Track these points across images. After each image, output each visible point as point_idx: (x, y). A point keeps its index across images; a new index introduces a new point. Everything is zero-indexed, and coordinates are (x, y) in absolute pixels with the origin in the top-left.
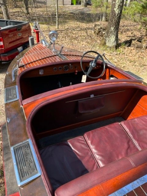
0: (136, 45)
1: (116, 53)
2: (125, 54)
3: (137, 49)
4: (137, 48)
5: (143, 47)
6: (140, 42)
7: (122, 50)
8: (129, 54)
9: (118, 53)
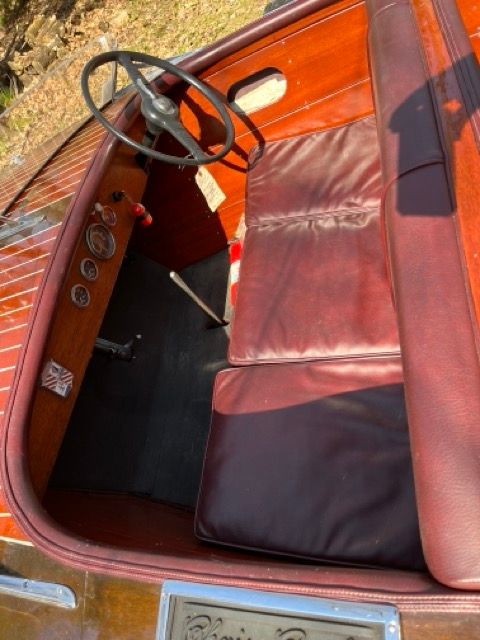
0: (34, 63)
1: (23, 135)
2: (45, 109)
3: (49, 68)
4: (46, 67)
5: (55, 48)
6: (28, 48)
7: (25, 111)
8: (52, 100)
9: (27, 127)
